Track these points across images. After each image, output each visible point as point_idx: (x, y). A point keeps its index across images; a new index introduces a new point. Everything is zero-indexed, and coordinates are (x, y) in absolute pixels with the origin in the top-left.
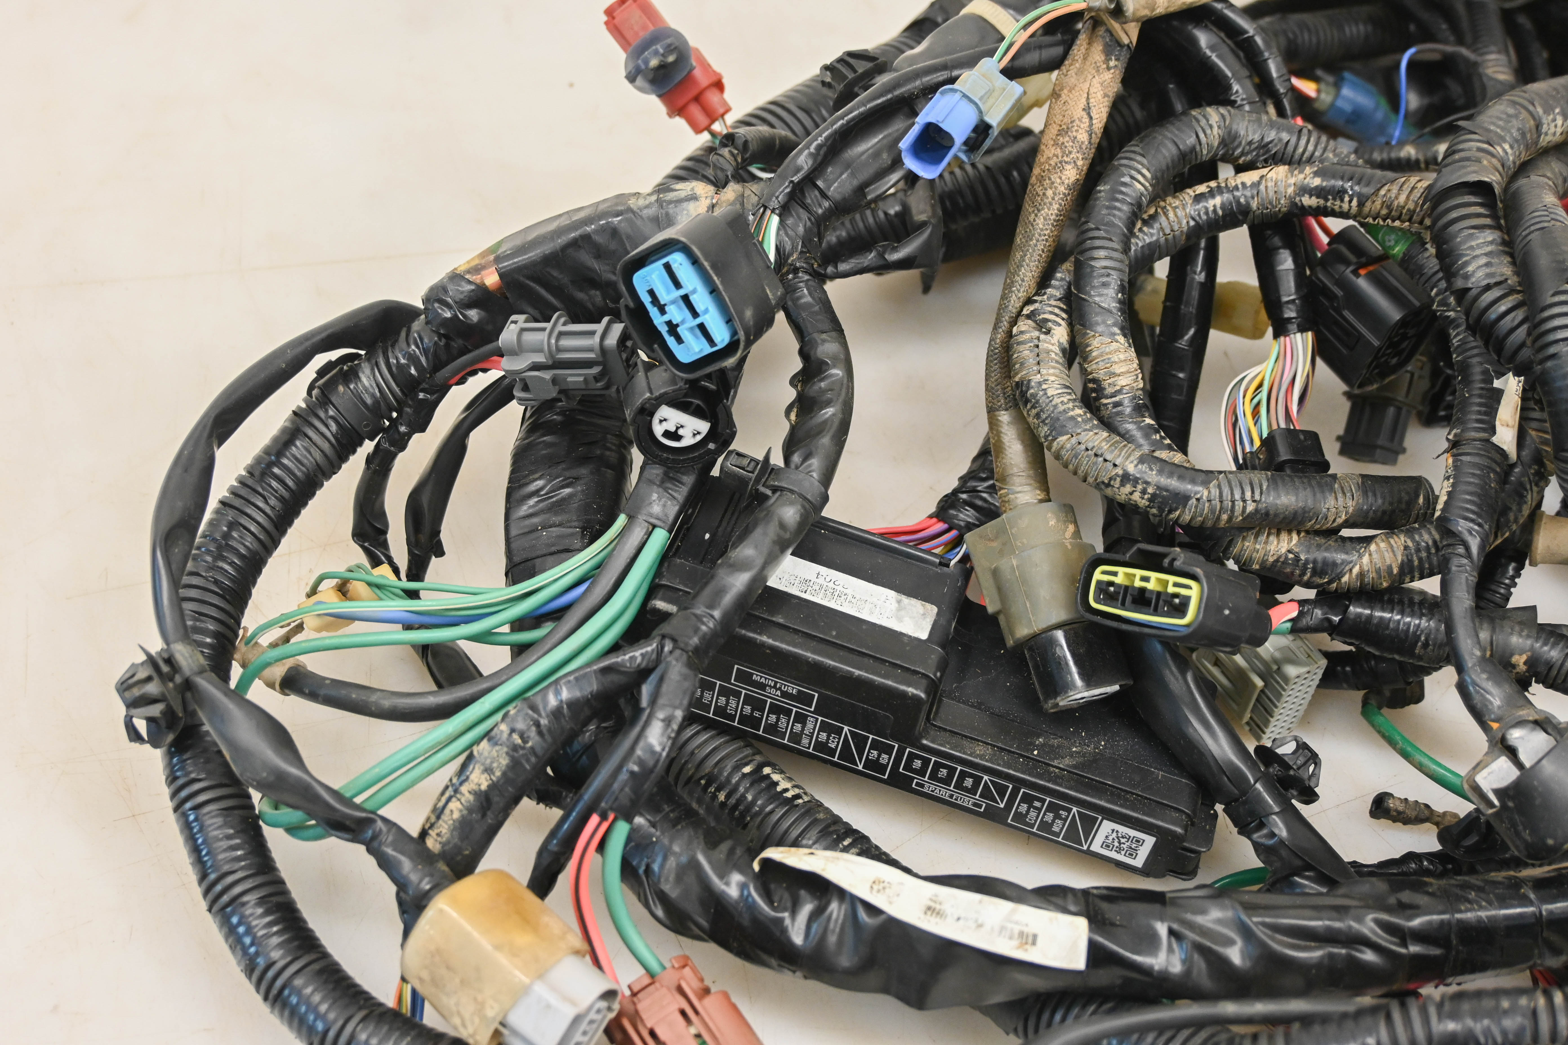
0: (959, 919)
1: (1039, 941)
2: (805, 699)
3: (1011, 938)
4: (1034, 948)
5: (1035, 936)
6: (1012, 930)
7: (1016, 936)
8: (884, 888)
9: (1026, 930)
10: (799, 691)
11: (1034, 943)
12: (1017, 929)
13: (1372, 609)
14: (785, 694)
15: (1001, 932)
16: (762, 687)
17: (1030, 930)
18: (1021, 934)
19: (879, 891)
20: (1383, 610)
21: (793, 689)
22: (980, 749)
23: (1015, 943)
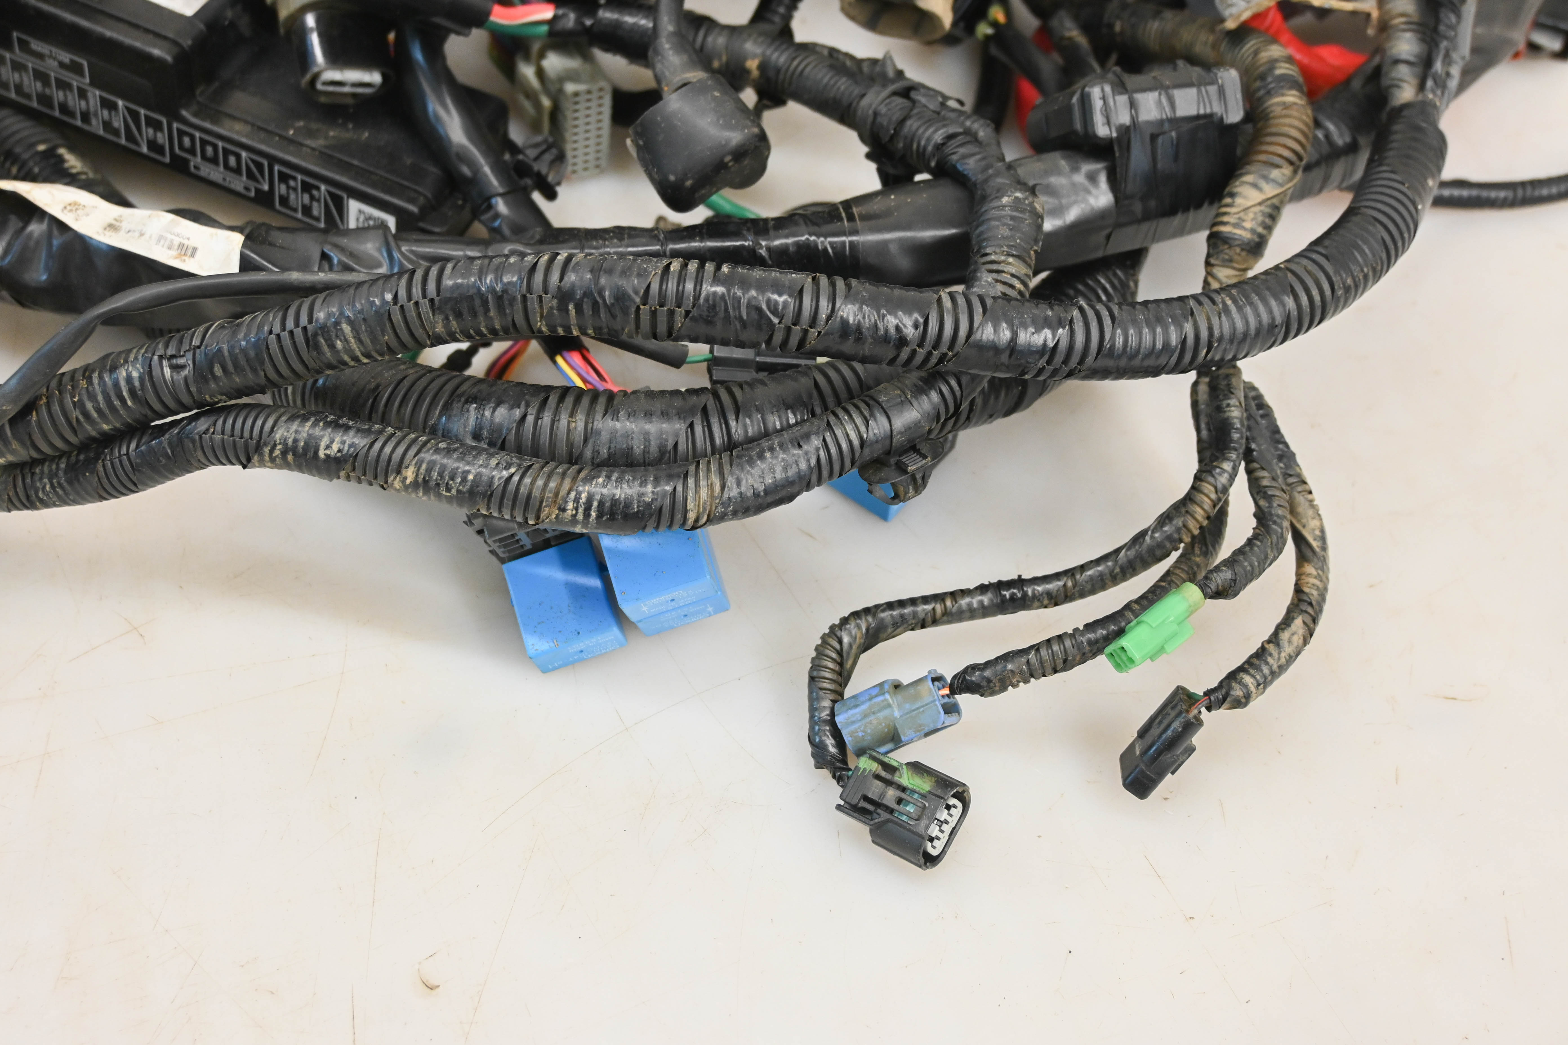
0: (129, 231)
1: (198, 254)
2: (75, 68)
3: (170, 248)
4: (192, 259)
5: (195, 249)
6: (172, 241)
7: (176, 247)
8: (77, 209)
9: (186, 242)
10: (72, 61)
11: (193, 255)
12: (177, 241)
13: (620, 12)
14: (62, 65)
15: (159, 240)
16: (40, 56)
17: (192, 243)
18: (181, 246)
19: (71, 211)
20: (630, 14)
21: (66, 57)
22: (238, 126)
23: (174, 253)
